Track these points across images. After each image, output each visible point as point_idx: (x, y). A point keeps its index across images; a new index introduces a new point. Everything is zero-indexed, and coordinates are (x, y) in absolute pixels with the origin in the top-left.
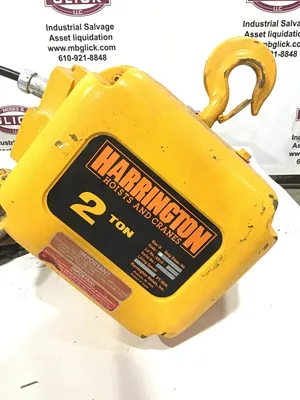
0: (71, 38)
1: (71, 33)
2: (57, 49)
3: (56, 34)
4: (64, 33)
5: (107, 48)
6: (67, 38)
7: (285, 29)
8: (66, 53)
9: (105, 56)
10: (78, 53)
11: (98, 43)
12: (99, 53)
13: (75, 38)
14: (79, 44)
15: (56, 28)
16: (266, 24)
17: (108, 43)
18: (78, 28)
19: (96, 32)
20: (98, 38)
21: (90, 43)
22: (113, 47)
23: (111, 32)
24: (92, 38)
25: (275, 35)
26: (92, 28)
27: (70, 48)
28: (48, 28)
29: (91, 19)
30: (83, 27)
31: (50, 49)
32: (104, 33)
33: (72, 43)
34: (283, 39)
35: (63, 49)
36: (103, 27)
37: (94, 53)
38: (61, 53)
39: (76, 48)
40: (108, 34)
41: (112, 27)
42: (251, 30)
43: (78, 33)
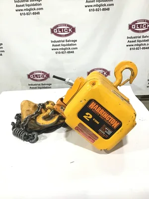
1: (61, 43)
2: (55, 49)
3: (55, 44)
4: (58, 44)
5: (74, 49)
6: (59, 45)
7: (144, 39)
8: (58, 51)
9: (73, 51)
10: (63, 51)
11: (71, 47)
12: (71, 50)
13: (62, 45)
14: (63, 47)
15: (55, 42)
16: (136, 37)
17: (75, 47)
18: (63, 41)
19: (70, 43)
20: (70, 45)
21: (68, 47)
22: (77, 48)
23: (76, 43)
24: (68, 45)
25: (140, 41)
26: (69, 41)
27: (60, 49)
28: (52, 42)
29: (68, 38)
30: (65, 41)
31: (53, 49)
32: (73, 43)
33: (61, 47)
34: (143, 43)
35: (57, 49)
36: (73, 41)
37: (69, 50)
38: (56, 51)
39: (62, 49)
40: (74, 43)
41: (76, 41)
42: (130, 40)
43: (63, 43)
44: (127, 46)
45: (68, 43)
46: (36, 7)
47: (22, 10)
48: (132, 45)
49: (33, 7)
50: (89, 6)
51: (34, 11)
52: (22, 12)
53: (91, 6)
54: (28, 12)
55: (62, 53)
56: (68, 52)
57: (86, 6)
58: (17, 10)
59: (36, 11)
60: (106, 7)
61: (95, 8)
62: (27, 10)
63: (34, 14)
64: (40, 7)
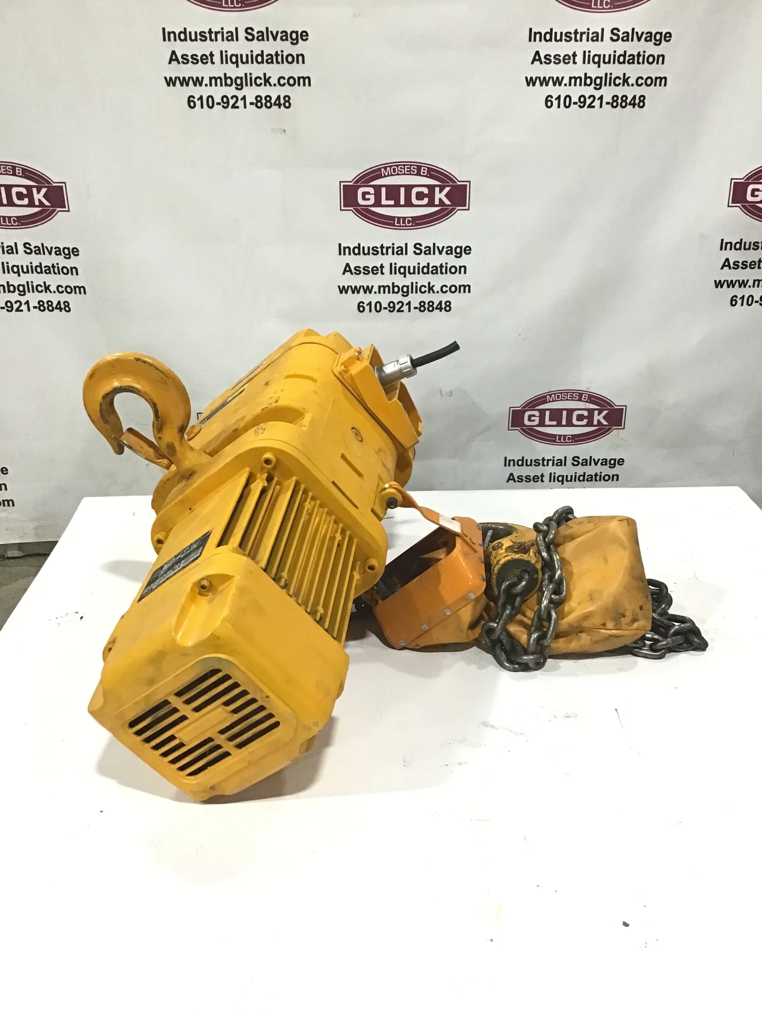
0: (386, 270)
1: (386, 260)
2: (356, 290)
3: (356, 261)
4: (372, 261)
5: (454, 289)
6: (377, 270)
8: (373, 298)
9: (448, 304)
10: (397, 298)
11: (438, 281)
12: (436, 298)
14: (400, 280)
15: (358, 250)
17: (457, 280)
18: (401, 251)
19: (435, 260)
20: (436, 270)
21: (422, 280)
22: (466, 288)
23: (464, 260)
24: (426, 270)
26: (429, 251)
27: (383, 288)
28: (342, 250)
29: (426, 236)
30: (411, 249)
32: (452, 261)
33: (387, 279)
35: (368, 290)
36: (450, 250)
37: (427, 297)
38: (362, 297)
39: (393, 288)
40: (458, 263)
41: (467, 250)
42: (734, 256)
43: (401, 261)
44: (719, 284)
45: (423, 260)
46: (274, 71)
47: (198, 82)
48: (743, 284)
49: (257, 70)
50: (544, 82)
51: (263, 91)
52: (196, 91)
53: (558, 82)
54: (231, 91)
55: (392, 307)
56: (422, 307)
57: (530, 82)
58: (170, 82)
59: (274, 92)
60: (630, 92)
61: (576, 92)
62: (226, 80)
63: (259, 102)
64: (296, 70)
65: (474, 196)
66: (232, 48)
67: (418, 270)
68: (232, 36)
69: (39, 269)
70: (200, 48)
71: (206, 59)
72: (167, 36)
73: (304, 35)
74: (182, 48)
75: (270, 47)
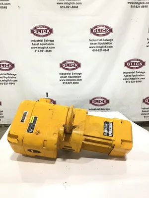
65: (82, 65)
66: (42, 43)
67: (73, 77)
68: (42, 41)
69: (10, 77)
70: (37, 43)
71: (38, 44)
72: (31, 41)
73: (53, 41)
74: (34, 43)
75: (48, 42)
